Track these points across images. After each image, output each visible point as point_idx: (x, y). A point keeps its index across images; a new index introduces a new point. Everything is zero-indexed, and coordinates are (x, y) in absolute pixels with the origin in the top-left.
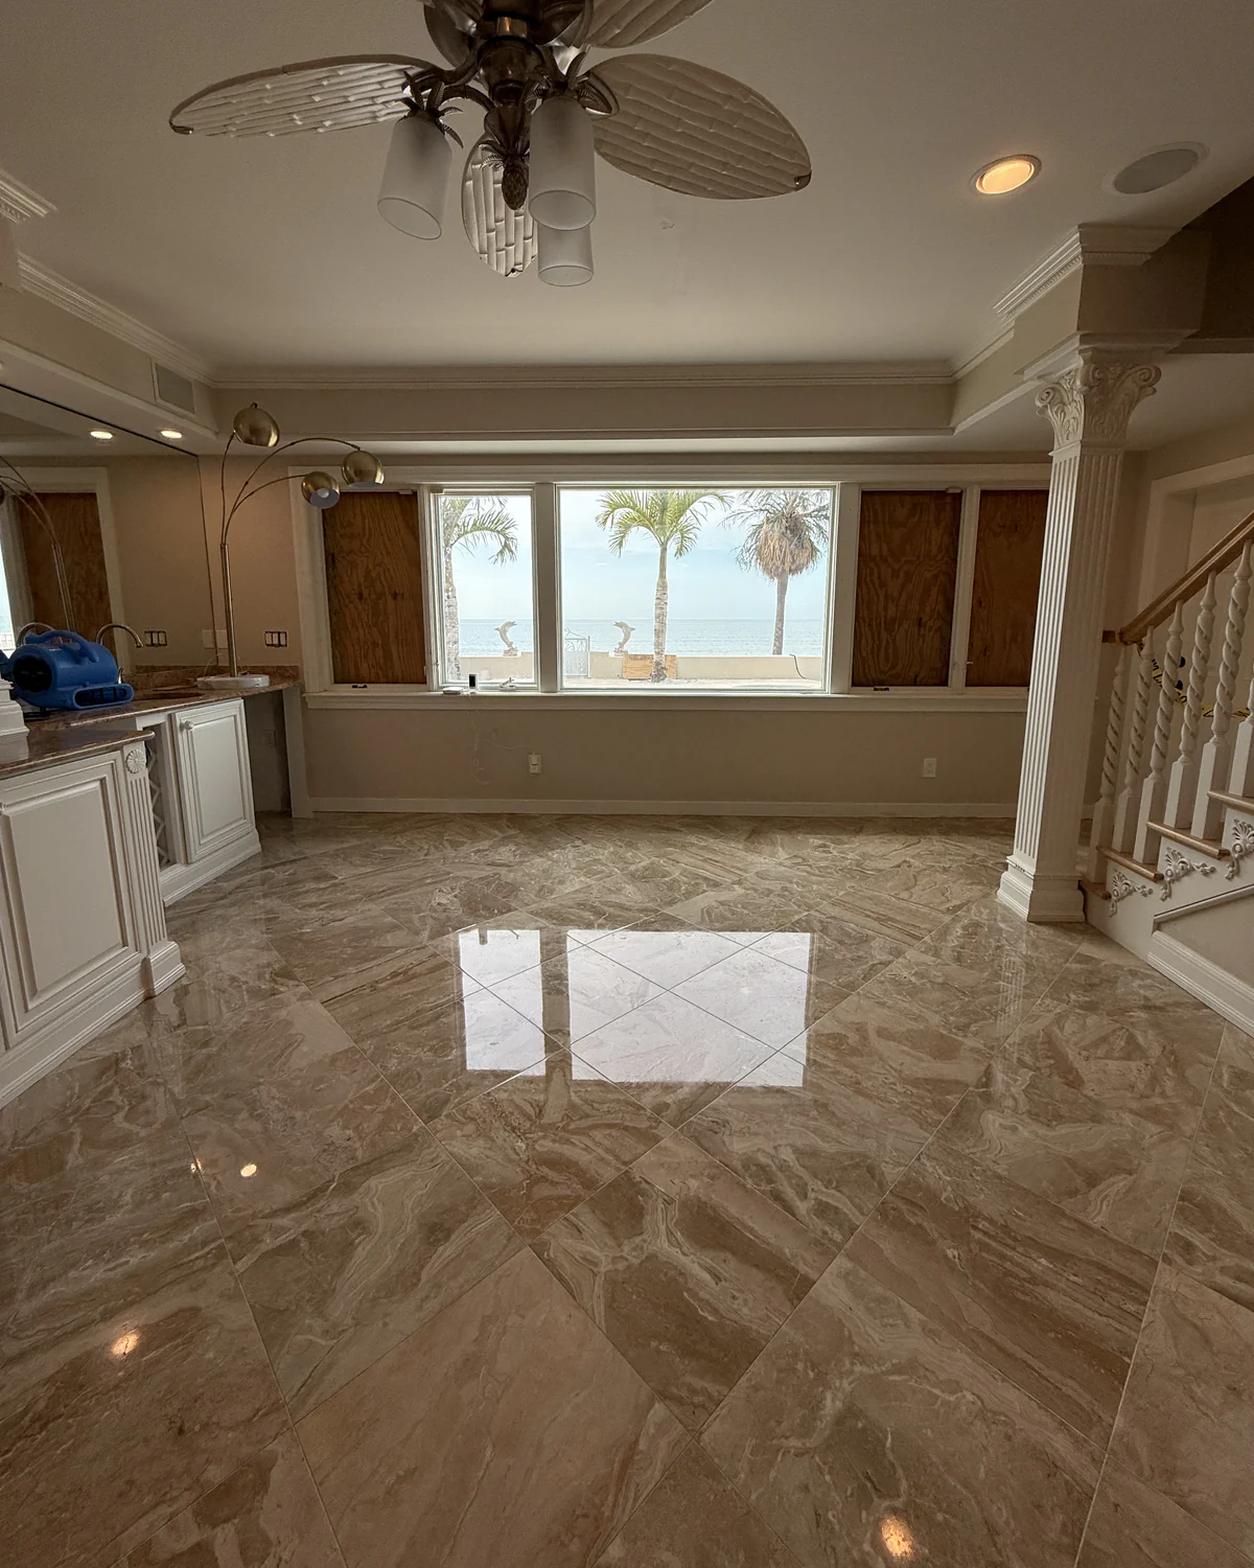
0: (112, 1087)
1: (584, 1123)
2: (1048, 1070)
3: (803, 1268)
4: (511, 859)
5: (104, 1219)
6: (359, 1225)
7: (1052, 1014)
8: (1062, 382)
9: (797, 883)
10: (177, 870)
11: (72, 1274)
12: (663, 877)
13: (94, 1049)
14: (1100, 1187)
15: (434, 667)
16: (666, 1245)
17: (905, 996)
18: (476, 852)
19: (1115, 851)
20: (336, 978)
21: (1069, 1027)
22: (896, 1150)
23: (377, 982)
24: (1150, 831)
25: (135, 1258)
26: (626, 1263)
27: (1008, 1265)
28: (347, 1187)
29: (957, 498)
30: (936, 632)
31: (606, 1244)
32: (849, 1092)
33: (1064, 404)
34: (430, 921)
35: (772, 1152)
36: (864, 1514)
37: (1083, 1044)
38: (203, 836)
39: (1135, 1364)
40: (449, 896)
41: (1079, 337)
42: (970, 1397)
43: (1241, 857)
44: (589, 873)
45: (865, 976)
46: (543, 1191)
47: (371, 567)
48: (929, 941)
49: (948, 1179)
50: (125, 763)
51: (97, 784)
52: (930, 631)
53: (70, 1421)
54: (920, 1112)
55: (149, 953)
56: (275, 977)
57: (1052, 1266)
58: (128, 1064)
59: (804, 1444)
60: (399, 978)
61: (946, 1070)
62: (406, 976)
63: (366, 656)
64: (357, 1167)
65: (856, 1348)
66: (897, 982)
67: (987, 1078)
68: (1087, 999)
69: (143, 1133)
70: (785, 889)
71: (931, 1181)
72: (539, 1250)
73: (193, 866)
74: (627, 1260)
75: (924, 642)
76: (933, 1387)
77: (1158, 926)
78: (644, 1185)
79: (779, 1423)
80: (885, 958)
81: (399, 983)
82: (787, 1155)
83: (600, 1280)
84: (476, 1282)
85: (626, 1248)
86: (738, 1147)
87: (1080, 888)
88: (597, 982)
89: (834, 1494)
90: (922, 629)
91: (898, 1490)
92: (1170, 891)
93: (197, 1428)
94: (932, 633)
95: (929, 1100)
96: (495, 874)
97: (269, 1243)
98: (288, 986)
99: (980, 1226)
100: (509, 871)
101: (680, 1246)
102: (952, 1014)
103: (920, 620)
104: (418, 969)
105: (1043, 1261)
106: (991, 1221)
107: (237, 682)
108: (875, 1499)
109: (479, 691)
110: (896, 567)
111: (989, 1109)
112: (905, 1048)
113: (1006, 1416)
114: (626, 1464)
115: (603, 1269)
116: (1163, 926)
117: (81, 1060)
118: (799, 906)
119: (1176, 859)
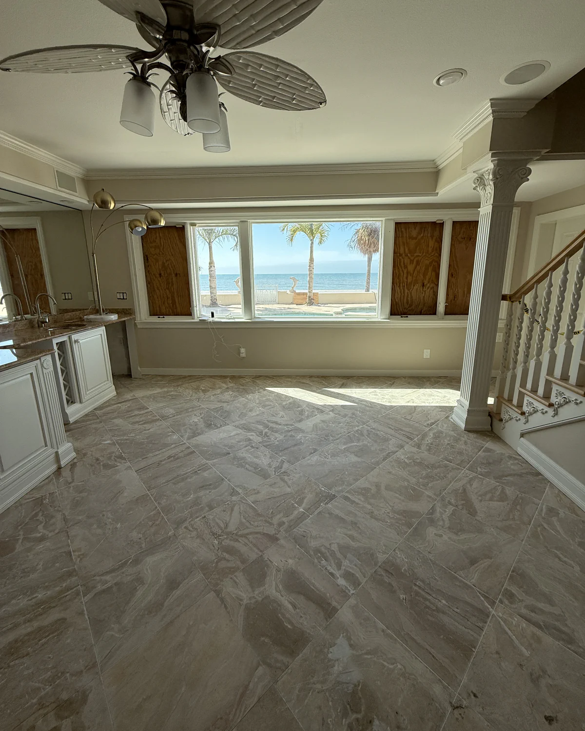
0: (39, 512)
1: (246, 531)
2: (461, 506)
3: (334, 604)
4: (229, 399)
5: (29, 576)
6: (140, 580)
7: (467, 478)
8: (484, 174)
9: (360, 411)
10: (76, 406)
11: (14, 601)
12: (298, 408)
13: (33, 494)
14: (476, 565)
15: (195, 308)
16: (274, 591)
17: (401, 469)
18: (213, 395)
19: (505, 399)
20: (143, 459)
21: (475, 484)
22: (385, 546)
23: (161, 461)
24: (520, 392)
25: (40, 595)
26: (255, 600)
27: (427, 603)
28: (137, 561)
29: (442, 225)
30: (431, 289)
31: (247, 590)
32: (368, 516)
33: (486, 186)
34: (189, 430)
35: (329, 547)
36: (344, 720)
37: (480, 493)
38: (88, 390)
39: (477, 652)
40: (198, 418)
41: (491, 154)
42: (399, 666)
43: (559, 407)
44: (264, 406)
45: (384, 459)
46: (223, 564)
47: (165, 261)
48: (417, 441)
49: (407, 560)
50: (42, 366)
51: (29, 375)
52: (428, 289)
53: (6, 670)
54: (399, 527)
55: (58, 448)
56: (116, 458)
57: (447, 604)
58: (46, 501)
59: (322, 687)
60: (171, 459)
61: (414, 506)
62: (174, 458)
63: (164, 303)
64: (143, 552)
65: (352, 642)
66: (398, 461)
67: (433, 511)
68: (486, 471)
69: (50, 535)
70: (353, 414)
71: (398, 561)
72: (218, 593)
73: (83, 404)
74: (256, 598)
75: (425, 294)
76: (384, 661)
77: (522, 435)
78: (268, 562)
79: (313, 677)
80: (395, 449)
81: (171, 461)
82: (335, 547)
83: (243, 607)
84: (187, 608)
85: (256, 592)
86: (313, 544)
87: (489, 415)
88: (260, 461)
89: (332, 711)
90: (424, 288)
91: (361, 710)
92: (528, 420)
93: (60, 675)
94: (429, 290)
95: (404, 521)
96: (221, 407)
97: (100, 587)
98: (121, 463)
99: (417, 584)
100: (228, 405)
101: (280, 592)
102: (421, 478)
103: (423, 283)
104: (180, 455)
105: (444, 602)
106: (423, 581)
107: (102, 318)
108: (350, 713)
109: (216, 319)
110: (412, 258)
111: (431, 525)
112: (397, 495)
113: (415, 676)
114: (243, 695)
115: (245, 602)
116: (524, 435)
117: (26, 499)
118: (358, 423)
119: (531, 406)
